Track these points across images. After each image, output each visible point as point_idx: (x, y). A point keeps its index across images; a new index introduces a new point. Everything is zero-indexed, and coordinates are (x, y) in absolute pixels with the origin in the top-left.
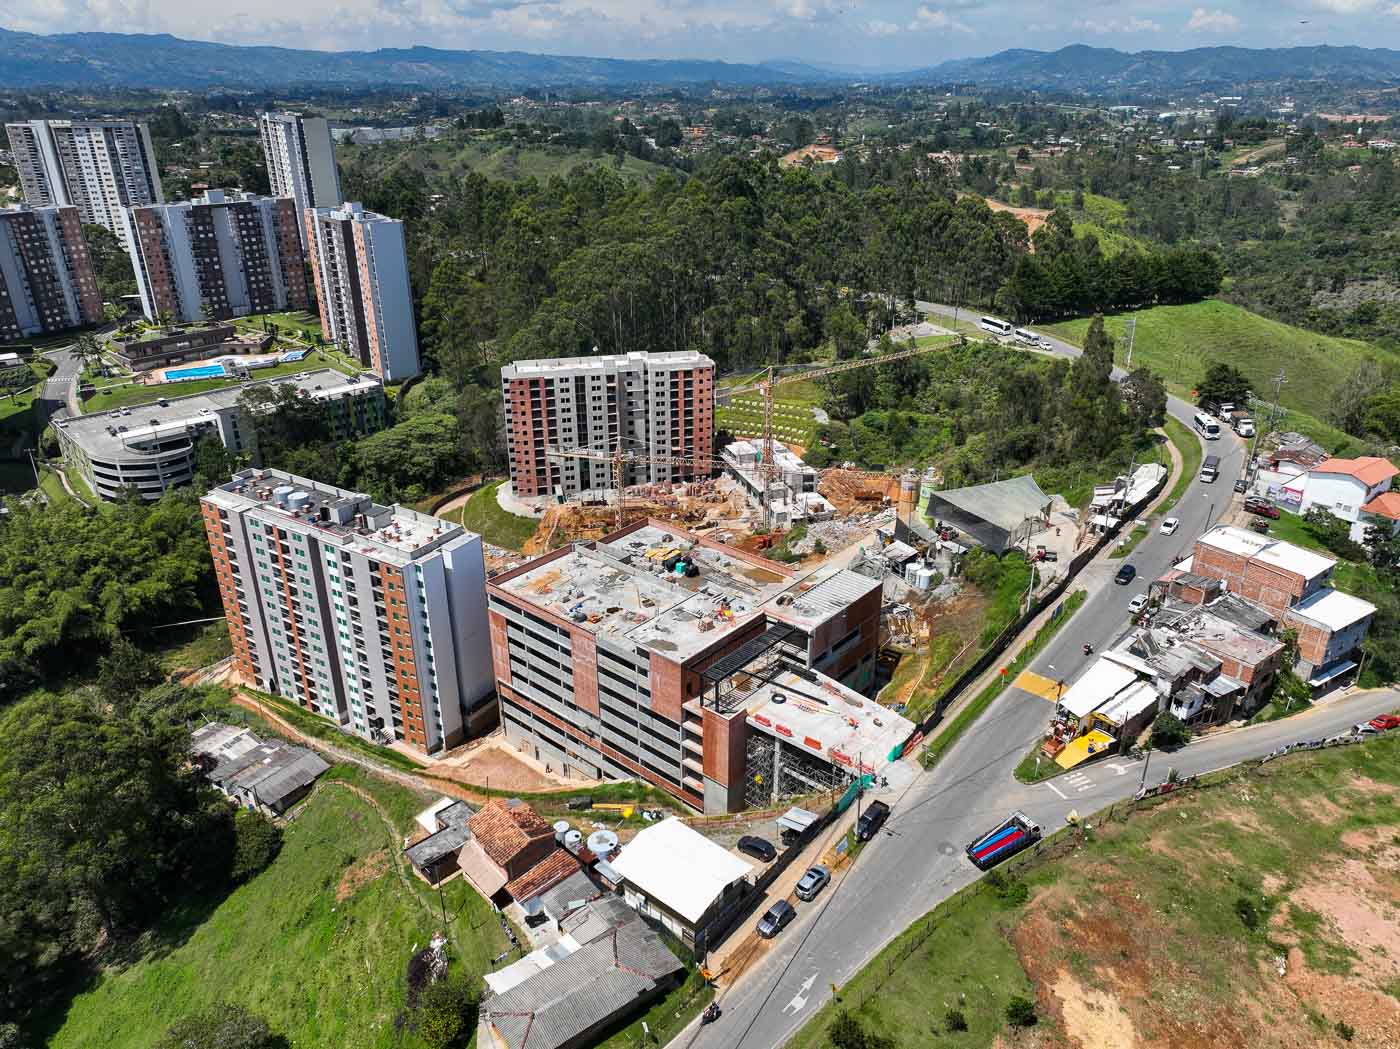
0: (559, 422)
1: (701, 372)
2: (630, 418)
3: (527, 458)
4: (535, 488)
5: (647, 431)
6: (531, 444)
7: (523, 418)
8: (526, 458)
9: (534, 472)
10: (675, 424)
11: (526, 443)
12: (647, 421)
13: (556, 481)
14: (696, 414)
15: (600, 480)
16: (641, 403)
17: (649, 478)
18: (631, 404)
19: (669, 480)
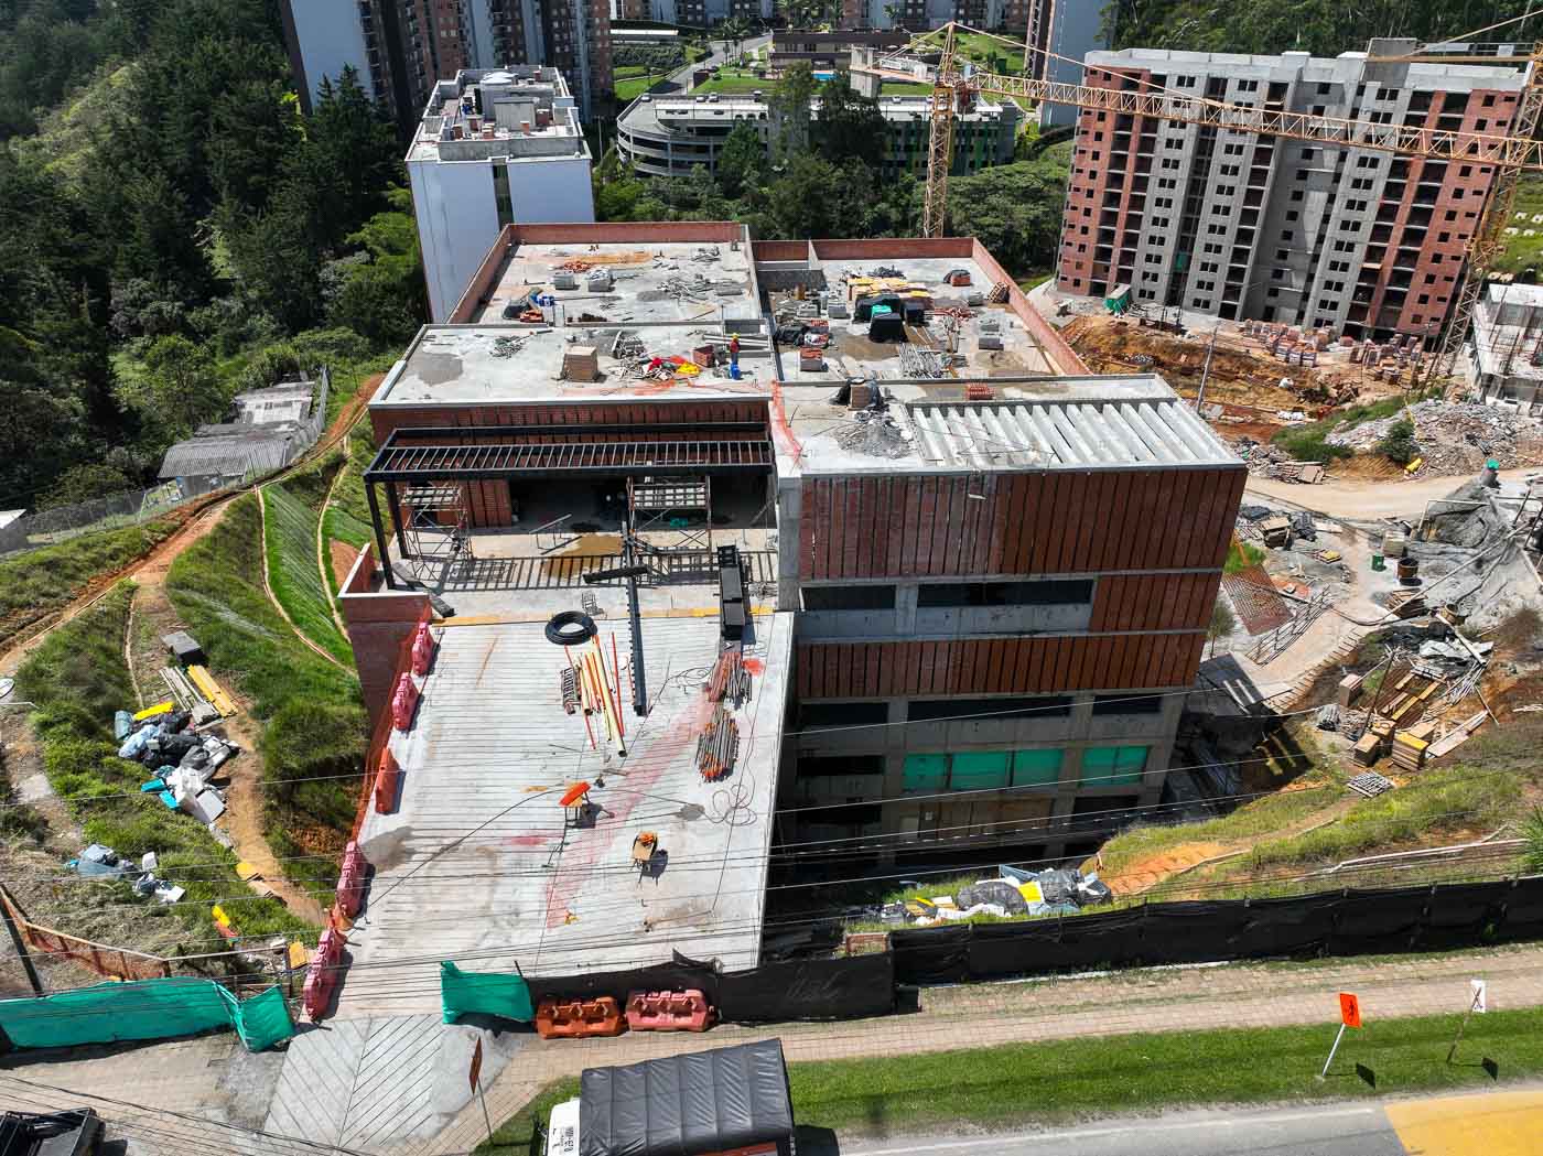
0: (1156, 165)
1: (1489, 101)
2: (1299, 186)
3: (1086, 221)
4: (1086, 281)
5: (1326, 219)
6: (1099, 198)
7: (1096, 146)
8: (1082, 221)
9: (1090, 252)
10: (1387, 212)
11: (1090, 194)
12: (1331, 199)
13: (1124, 276)
14: (1445, 200)
15: (1203, 295)
16: (1330, 158)
17: (1301, 316)
18: (1308, 154)
19: (1338, 326)
